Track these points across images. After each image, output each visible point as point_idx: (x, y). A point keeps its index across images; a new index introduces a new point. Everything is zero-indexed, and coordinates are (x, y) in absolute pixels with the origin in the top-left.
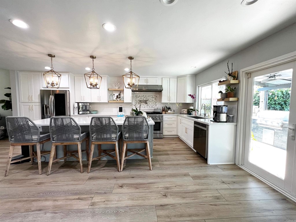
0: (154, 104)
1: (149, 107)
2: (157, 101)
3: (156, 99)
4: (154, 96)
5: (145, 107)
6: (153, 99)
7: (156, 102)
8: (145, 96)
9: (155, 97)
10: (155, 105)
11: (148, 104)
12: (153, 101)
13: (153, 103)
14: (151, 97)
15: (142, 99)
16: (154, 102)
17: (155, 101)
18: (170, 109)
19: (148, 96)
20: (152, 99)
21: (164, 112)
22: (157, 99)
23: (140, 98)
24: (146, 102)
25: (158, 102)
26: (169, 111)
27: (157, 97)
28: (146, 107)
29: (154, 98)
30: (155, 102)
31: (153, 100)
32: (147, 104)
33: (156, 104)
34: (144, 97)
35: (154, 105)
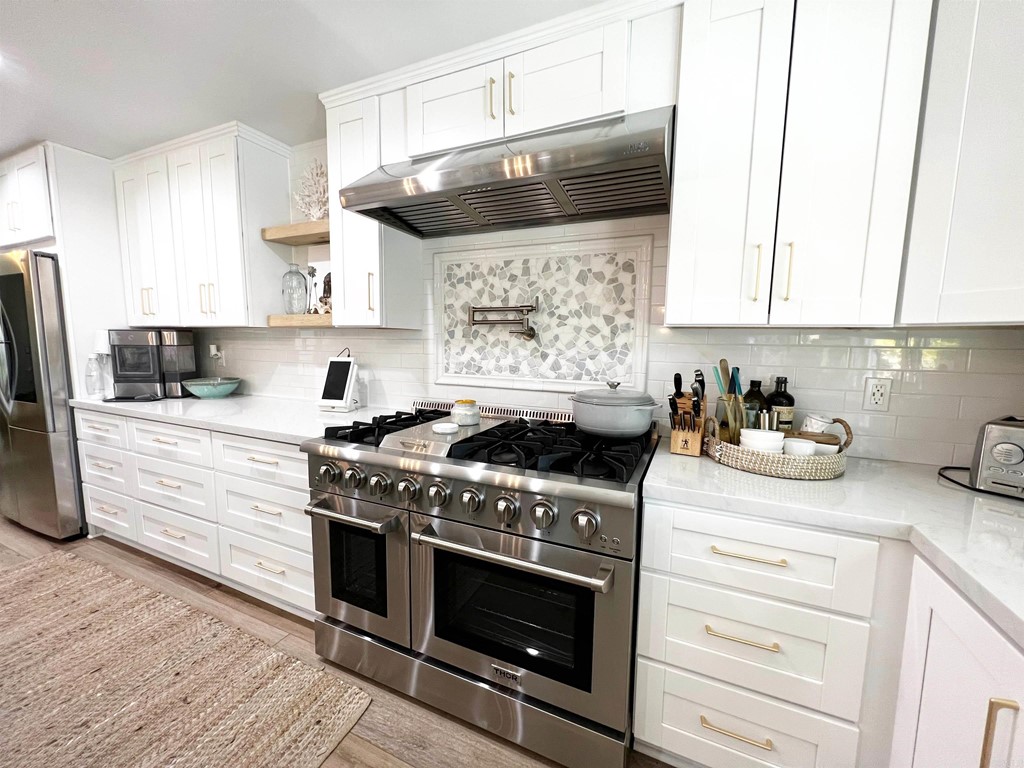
0: (597, 341)
1: (556, 367)
2: (630, 314)
3: (619, 289)
4: (598, 265)
5: (514, 369)
6: (596, 292)
7: (621, 320)
8: (517, 268)
9: (609, 271)
10: (610, 349)
11: (545, 337)
12: (587, 309)
13: (594, 330)
14: (576, 268)
15: (493, 297)
16: (600, 322)
17: (607, 309)
18: (790, 401)
19: (546, 267)
20: (578, 288)
21: (694, 439)
22: (627, 294)
23: (477, 284)
24: (522, 323)
25: (639, 324)
26: (760, 441)
27: (629, 267)
28: (524, 368)
29: (600, 276)
30: (609, 320)
31: (593, 301)
32: (532, 343)
33: (620, 340)
34: (513, 278)
35: (604, 357)
